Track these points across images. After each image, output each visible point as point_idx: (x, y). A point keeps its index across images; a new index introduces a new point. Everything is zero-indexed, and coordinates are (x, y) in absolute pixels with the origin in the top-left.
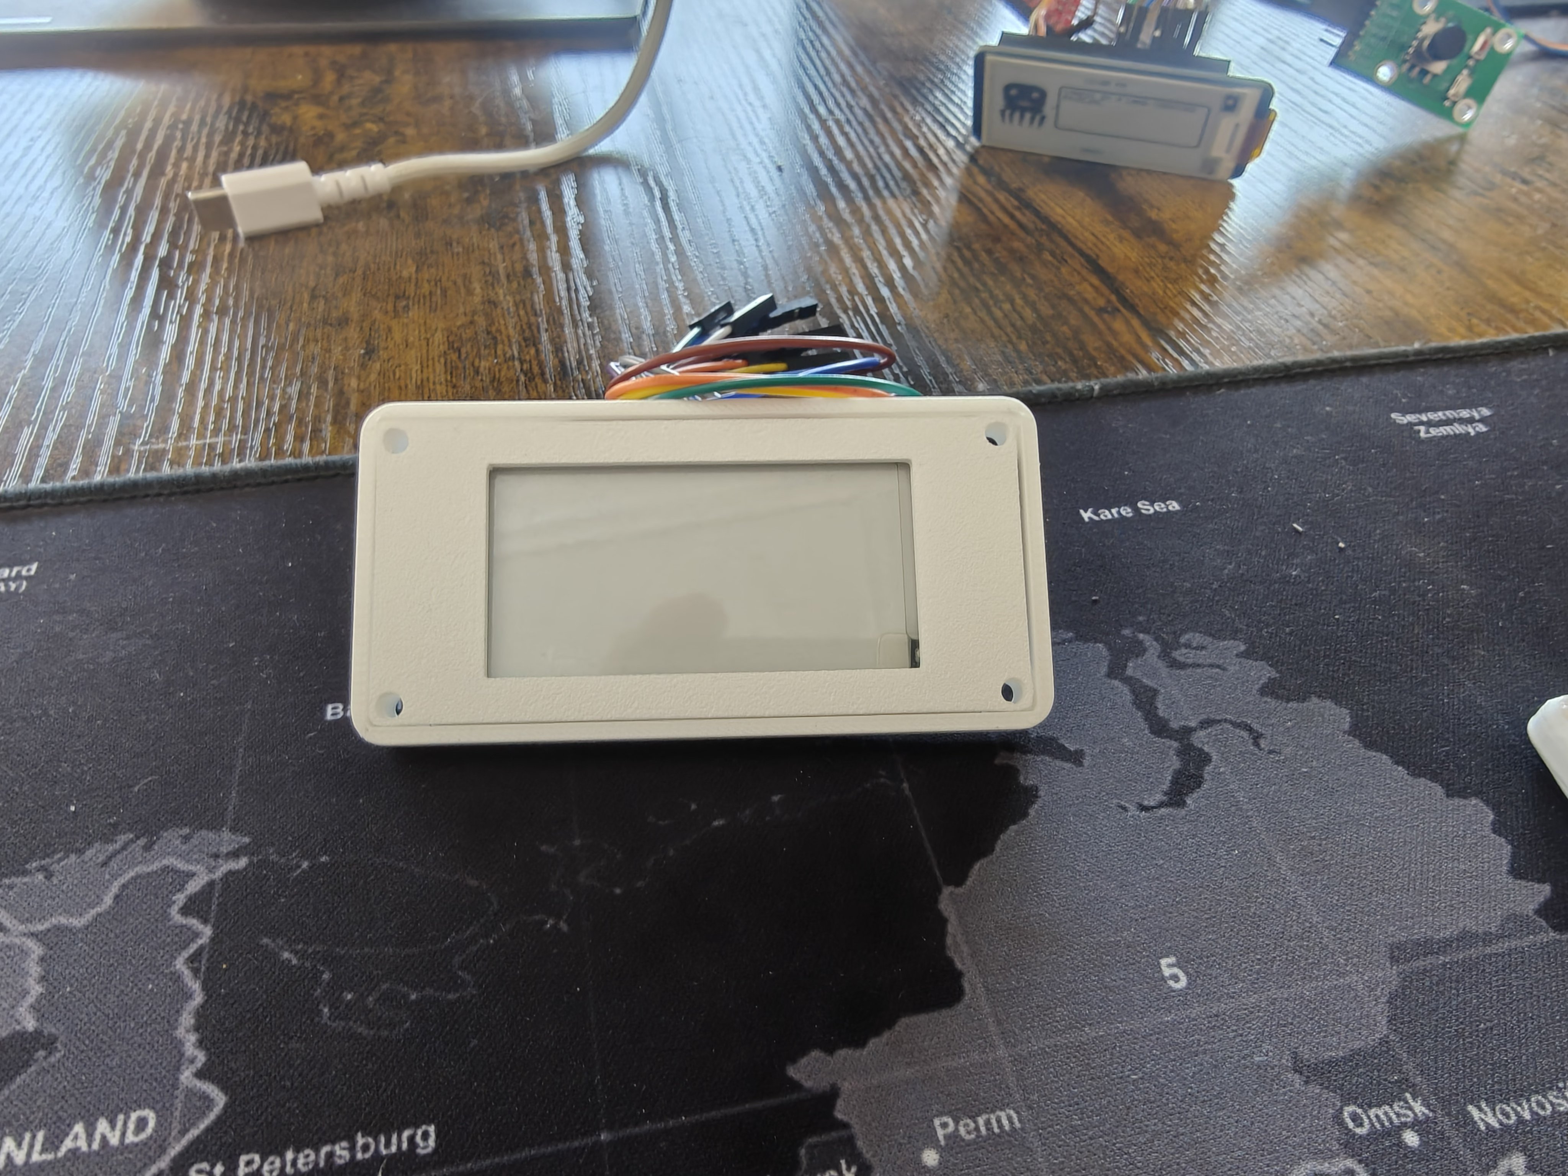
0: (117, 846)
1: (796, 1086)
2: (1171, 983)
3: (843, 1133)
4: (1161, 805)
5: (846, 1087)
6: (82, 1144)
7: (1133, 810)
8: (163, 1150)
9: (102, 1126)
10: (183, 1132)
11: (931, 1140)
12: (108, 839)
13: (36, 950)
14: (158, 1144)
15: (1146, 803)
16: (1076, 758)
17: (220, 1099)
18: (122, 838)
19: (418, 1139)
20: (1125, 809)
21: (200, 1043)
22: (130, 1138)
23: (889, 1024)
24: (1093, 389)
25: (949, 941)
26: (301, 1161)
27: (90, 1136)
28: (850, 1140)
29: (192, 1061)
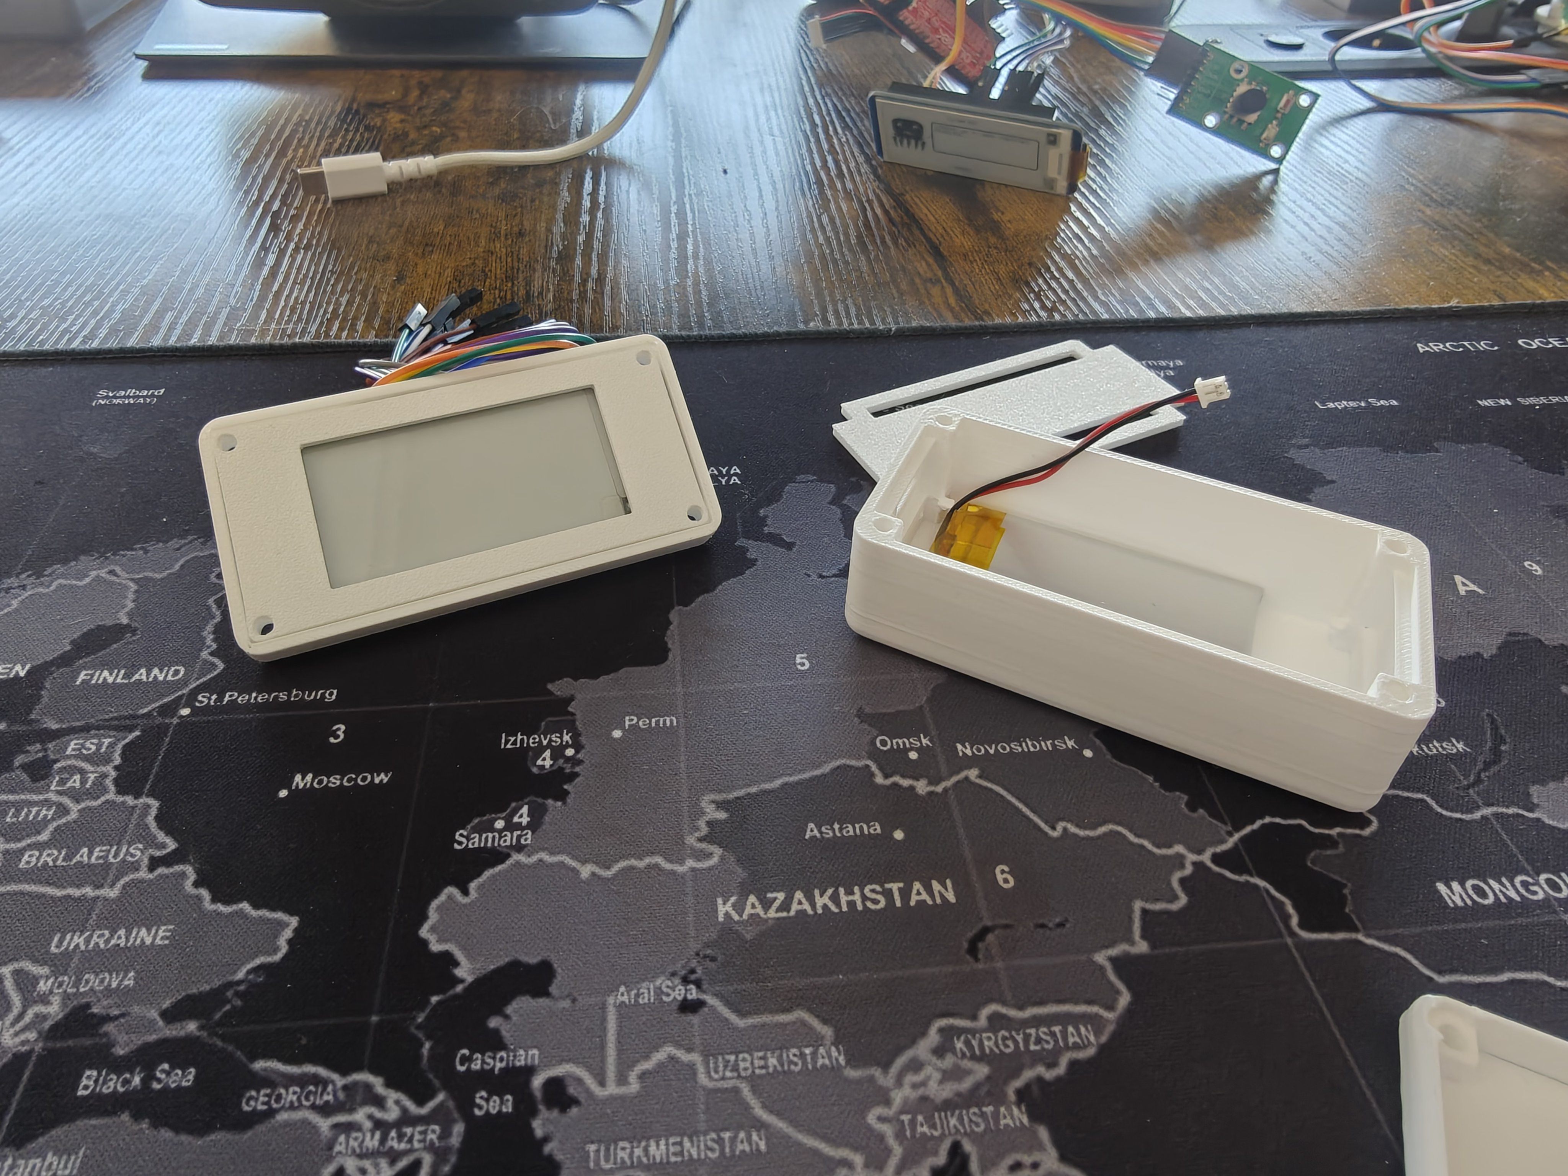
0: (187, 541)
1: (551, 693)
2: (799, 667)
3: (570, 718)
4: (835, 576)
5: (579, 696)
6: (144, 678)
7: (814, 577)
8: (186, 684)
9: (156, 671)
10: (198, 679)
11: (621, 727)
12: (182, 537)
13: (133, 587)
14: (184, 682)
15: (824, 574)
16: (789, 546)
17: (221, 666)
18: (190, 538)
19: (327, 695)
20: (809, 576)
21: (215, 640)
22: (169, 678)
23: (616, 670)
24: (891, 330)
25: (669, 633)
26: (259, 699)
27: (148, 675)
28: (573, 722)
29: (209, 647)
